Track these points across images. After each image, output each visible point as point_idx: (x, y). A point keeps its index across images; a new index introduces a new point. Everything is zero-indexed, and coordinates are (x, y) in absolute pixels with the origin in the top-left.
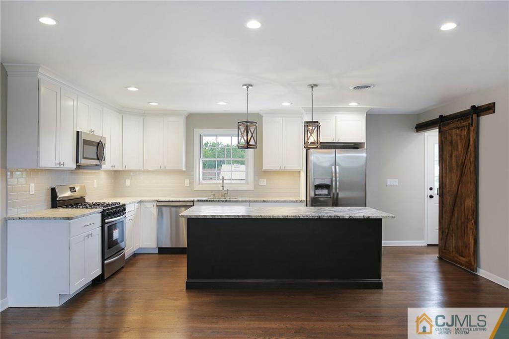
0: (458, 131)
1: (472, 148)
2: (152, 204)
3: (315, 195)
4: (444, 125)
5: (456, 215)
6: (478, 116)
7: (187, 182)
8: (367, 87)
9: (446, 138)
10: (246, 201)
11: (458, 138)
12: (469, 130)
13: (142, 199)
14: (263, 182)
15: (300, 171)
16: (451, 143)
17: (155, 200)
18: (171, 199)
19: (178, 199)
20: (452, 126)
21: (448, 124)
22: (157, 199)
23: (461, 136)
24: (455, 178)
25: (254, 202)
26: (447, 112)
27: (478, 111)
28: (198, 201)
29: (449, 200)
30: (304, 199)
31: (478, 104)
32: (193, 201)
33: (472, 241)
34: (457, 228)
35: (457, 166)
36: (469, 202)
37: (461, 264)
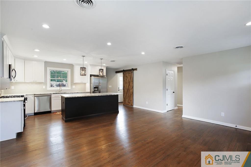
0: (128, 74)
1: (132, 78)
2: (32, 96)
3: (94, 90)
4: (124, 72)
5: (128, 94)
6: (133, 71)
7: (44, 87)
8: (114, 61)
9: (125, 75)
10: (71, 93)
11: (128, 76)
12: (131, 74)
13: (27, 94)
14: (74, 87)
15: (85, 83)
16: (126, 77)
17: (33, 94)
18: (41, 93)
19: (44, 93)
20: (127, 72)
21: (125, 72)
22: (34, 94)
23: (129, 75)
24: (128, 85)
25: (74, 93)
26: (125, 69)
27: (133, 70)
28: (53, 93)
29: (126, 90)
30: (90, 92)
31: (133, 68)
32: (51, 94)
33: (132, 99)
34: (128, 97)
35: (128, 82)
36: (131, 91)
37: (129, 105)
